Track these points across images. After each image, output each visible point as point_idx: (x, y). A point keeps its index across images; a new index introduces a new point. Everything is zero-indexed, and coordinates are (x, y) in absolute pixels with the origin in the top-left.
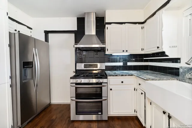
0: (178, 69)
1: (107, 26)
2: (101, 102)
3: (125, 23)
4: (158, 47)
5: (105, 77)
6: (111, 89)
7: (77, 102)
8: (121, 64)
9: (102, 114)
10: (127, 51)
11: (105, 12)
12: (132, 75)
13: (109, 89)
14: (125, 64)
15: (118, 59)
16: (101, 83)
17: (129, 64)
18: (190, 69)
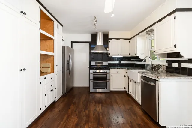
0: (144, 65)
1: (109, 40)
2: (106, 82)
3: (120, 39)
4: (135, 54)
5: (109, 69)
6: (112, 76)
7: (93, 82)
8: (118, 62)
9: (107, 89)
10: (121, 55)
11: (108, 32)
12: (123, 68)
13: (110, 76)
14: (120, 62)
15: (117, 60)
16: (106, 72)
17: (123, 62)
18: (148, 65)
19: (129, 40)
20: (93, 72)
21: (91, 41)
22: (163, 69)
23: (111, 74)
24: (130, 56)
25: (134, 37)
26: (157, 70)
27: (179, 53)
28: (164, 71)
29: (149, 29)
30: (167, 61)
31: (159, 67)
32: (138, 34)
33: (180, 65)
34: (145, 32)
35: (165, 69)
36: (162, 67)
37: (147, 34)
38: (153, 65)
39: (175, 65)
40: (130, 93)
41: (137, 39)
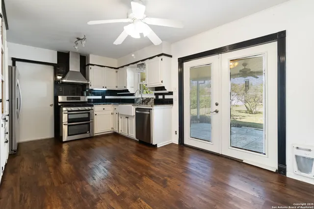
0: (134, 99)
1: (90, 66)
2: (89, 123)
3: (104, 67)
4: (125, 87)
5: (92, 105)
6: (96, 115)
8: (100, 97)
9: (89, 132)
10: (106, 87)
11: (89, 55)
12: (110, 104)
13: (94, 115)
14: (103, 97)
16: (89, 110)
17: (107, 97)
18: (138, 99)
19: (115, 70)
20: (69, 111)
21: (57, 63)
22: (152, 101)
23: (95, 113)
24: (117, 89)
25: (123, 67)
26: (147, 103)
27: (164, 87)
28: (153, 103)
29: (141, 63)
30: (155, 94)
31: (148, 100)
32: (128, 65)
33: (164, 97)
34: (136, 64)
35: (153, 102)
36: (151, 100)
37: (138, 67)
38: (143, 98)
39: (161, 97)
40: (120, 132)
41: (127, 70)
